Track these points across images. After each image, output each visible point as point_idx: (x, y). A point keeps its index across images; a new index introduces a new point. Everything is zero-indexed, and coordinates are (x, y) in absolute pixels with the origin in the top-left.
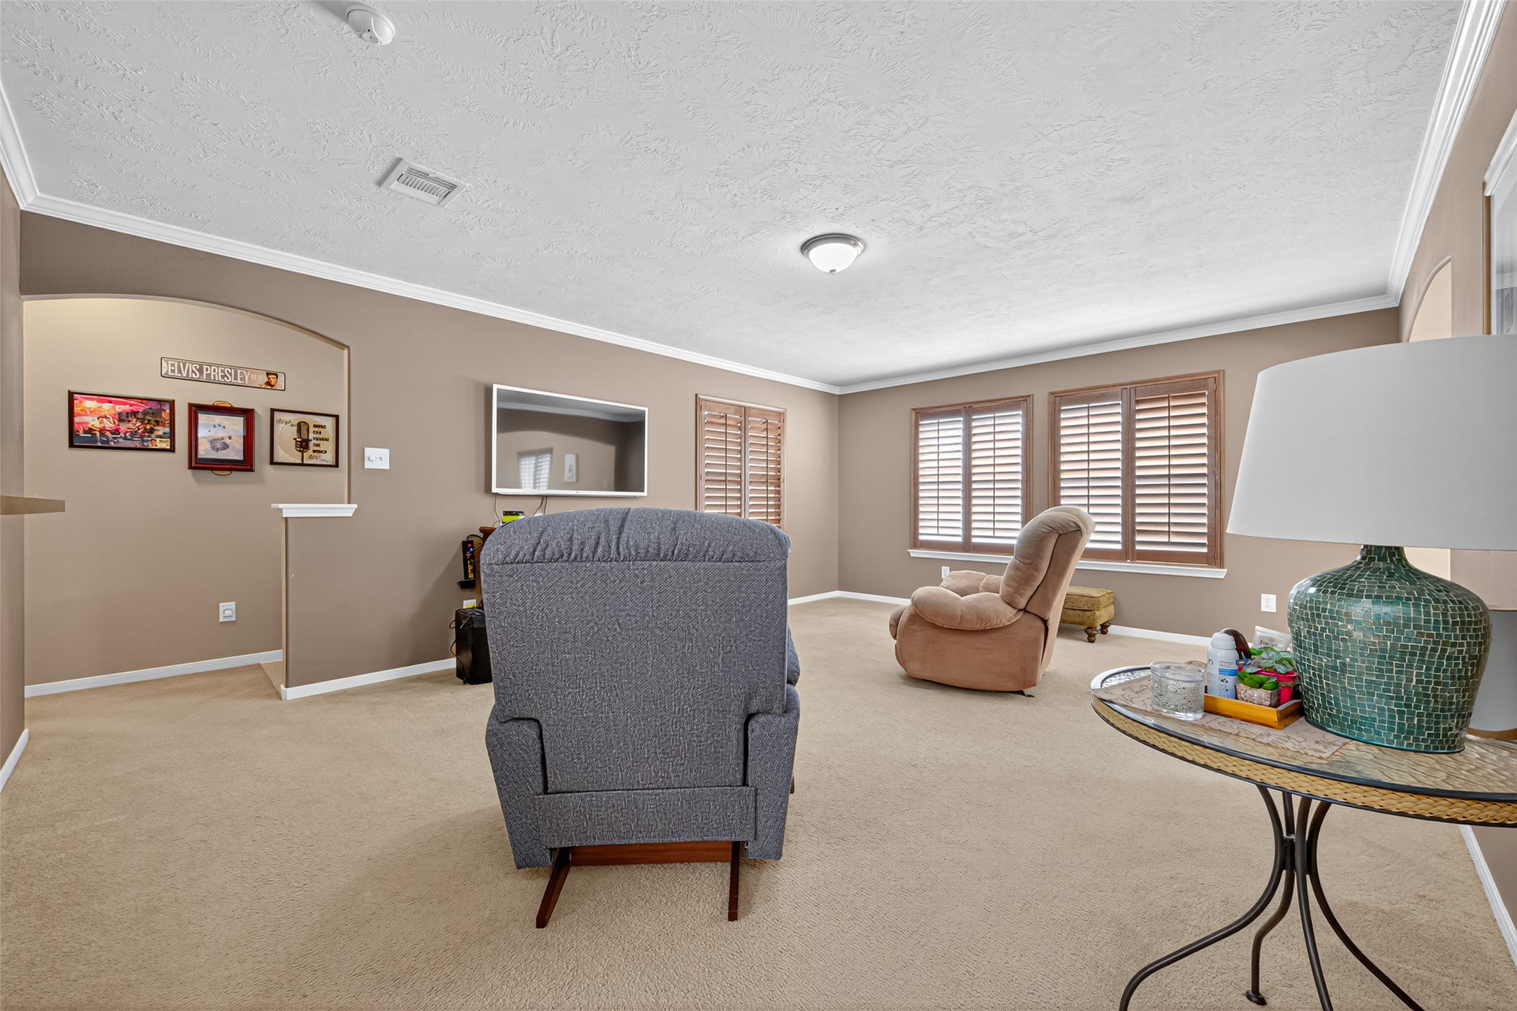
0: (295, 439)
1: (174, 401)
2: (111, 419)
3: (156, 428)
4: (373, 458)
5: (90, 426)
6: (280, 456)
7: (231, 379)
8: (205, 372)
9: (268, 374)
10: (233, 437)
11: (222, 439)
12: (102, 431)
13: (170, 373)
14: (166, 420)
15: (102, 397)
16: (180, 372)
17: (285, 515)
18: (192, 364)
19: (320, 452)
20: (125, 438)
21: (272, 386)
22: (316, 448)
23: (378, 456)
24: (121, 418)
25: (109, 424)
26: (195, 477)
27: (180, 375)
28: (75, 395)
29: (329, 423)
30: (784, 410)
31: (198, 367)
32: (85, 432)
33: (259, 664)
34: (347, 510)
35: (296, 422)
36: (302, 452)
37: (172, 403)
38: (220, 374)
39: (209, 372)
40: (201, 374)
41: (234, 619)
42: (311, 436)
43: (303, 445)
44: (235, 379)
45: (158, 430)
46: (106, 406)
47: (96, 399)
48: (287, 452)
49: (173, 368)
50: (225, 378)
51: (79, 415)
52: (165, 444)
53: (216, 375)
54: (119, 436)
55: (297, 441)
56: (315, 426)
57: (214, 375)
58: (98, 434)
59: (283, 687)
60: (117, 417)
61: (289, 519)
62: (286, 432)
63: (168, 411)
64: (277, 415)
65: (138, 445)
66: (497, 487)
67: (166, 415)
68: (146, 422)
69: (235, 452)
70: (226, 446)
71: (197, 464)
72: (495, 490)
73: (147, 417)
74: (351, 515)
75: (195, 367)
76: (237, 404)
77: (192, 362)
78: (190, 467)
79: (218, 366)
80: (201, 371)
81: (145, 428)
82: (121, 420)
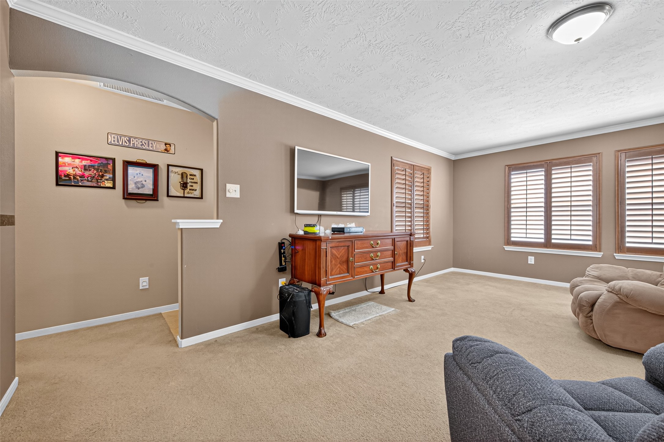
0: (180, 182)
1: (115, 159)
2: (80, 169)
3: (104, 174)
4: (231, 191)
5: (67, 172)
6: (173, 192)
7: (146, 147)
8: (132, 142)
9: (166, 144)
10: (147, 181)
11: (141, 181)
12: (75, 176)
13: (113, 142)
14: (111, 170)
15: (74, 156)
16: (118, 141)
17: (181, 227)
18: (125, 137)
19: (193, 190)
20: (88, 181)
21: (168, 151)
22: (191, 188)
23: (234, 190)
24: (85, 168)
25: (78, 172)
26: (126, 204)
27: (118, 143)
28: (59, 154)
29: (197, 173)
30: (430, 167)
31: (128, 139)
32: (65, 176)
33: (161, 313)
34: (216, 223)
35: (180, 173)
36: (184, 190)
37: (114, 160)
38: (140, 143)
39: (134, 142)
40: (129, 143)
41: (147, 287)
42: (189, 181)
43: (184, 186)
44: (148, 147)
45: (107, 176)
46: (77, 161)
47: (71, 156)
48: (176, 190)
49: (114, 139)
50: (143, 146)
51: (61, 166)
52: (109, 184)
53: (138, 144)
54: (84, 179)
55: (182, 184)
56: (191, 175)
57: (137, 144)
58: (72, 177)
59: (179, 338)
60: (83, 167)
61: (183, 229)
62: (175, 179)
63: (112, 165)
64: (170, 168)
65: (95, 185)
66: (297, 210)
67: (110, 167)
68: (100, 171)
69: (148, 189)
70: (143, 186)
71: (128, 196)
72: (296, 211)
73: (100, 168)
74: (218, 226)
75: (127, 139)
76: (149, 161)
77: (125, 136)
78: (124, 198)
79: (139, 138)
80: (129, 141)
81: (99, 175)
82: (85, 170)
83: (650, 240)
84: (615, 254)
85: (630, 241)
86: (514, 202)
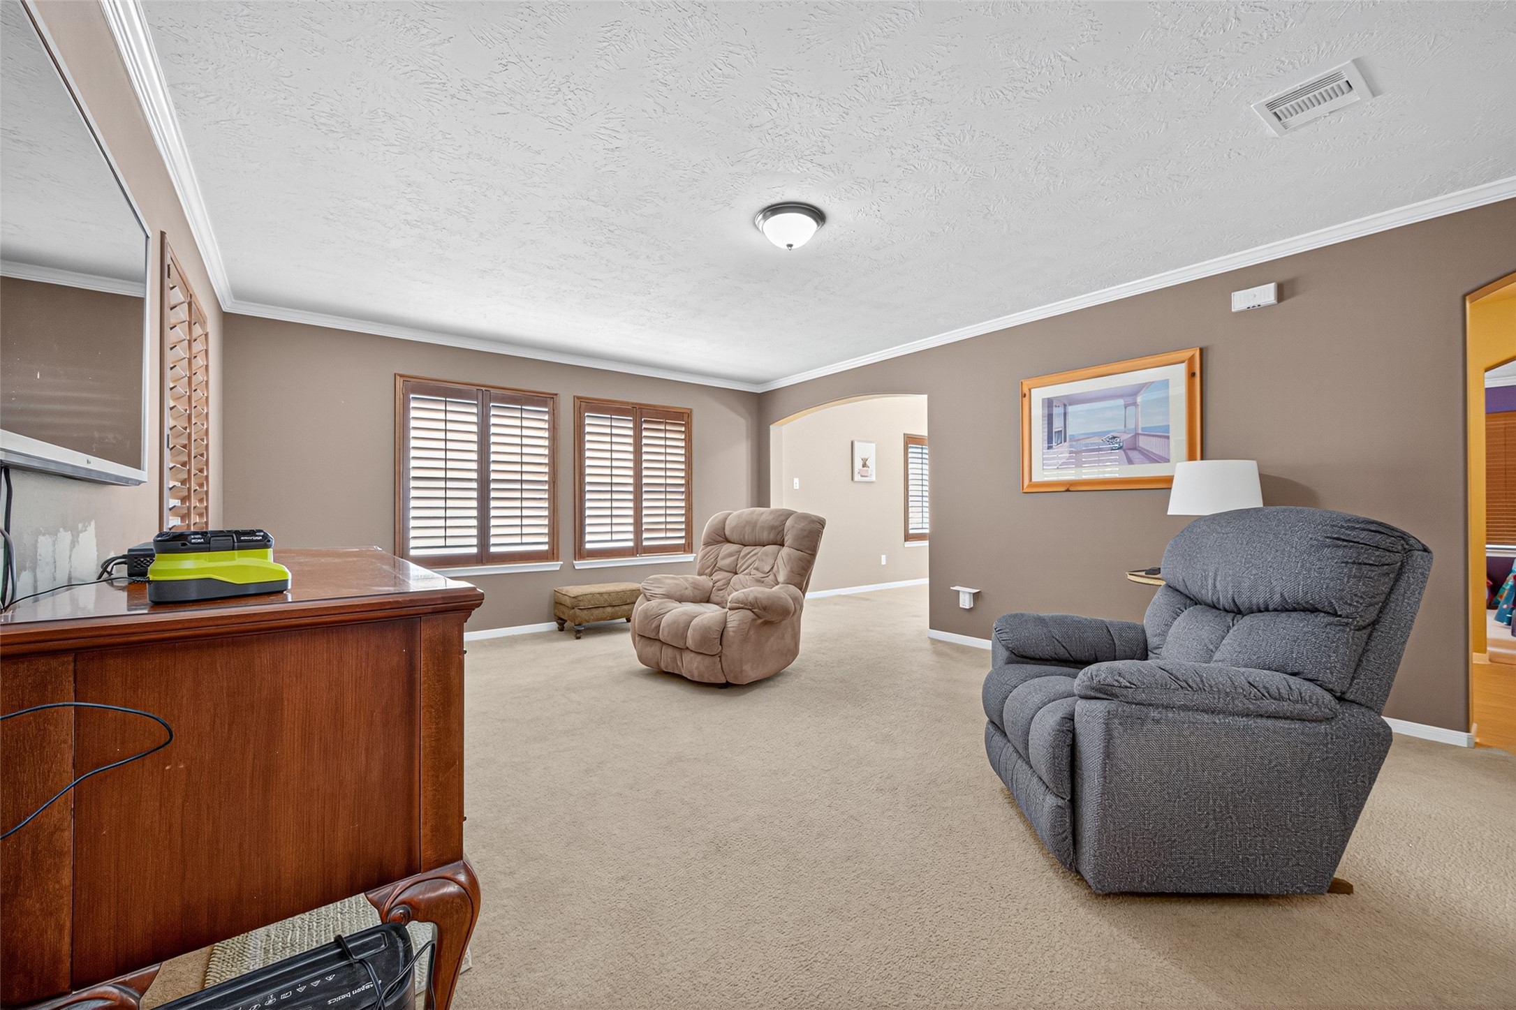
83: (608, 537)
84: (574, 562)
85: (593, 541)
86: (416, 466)
